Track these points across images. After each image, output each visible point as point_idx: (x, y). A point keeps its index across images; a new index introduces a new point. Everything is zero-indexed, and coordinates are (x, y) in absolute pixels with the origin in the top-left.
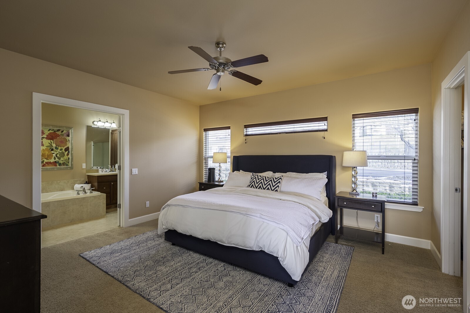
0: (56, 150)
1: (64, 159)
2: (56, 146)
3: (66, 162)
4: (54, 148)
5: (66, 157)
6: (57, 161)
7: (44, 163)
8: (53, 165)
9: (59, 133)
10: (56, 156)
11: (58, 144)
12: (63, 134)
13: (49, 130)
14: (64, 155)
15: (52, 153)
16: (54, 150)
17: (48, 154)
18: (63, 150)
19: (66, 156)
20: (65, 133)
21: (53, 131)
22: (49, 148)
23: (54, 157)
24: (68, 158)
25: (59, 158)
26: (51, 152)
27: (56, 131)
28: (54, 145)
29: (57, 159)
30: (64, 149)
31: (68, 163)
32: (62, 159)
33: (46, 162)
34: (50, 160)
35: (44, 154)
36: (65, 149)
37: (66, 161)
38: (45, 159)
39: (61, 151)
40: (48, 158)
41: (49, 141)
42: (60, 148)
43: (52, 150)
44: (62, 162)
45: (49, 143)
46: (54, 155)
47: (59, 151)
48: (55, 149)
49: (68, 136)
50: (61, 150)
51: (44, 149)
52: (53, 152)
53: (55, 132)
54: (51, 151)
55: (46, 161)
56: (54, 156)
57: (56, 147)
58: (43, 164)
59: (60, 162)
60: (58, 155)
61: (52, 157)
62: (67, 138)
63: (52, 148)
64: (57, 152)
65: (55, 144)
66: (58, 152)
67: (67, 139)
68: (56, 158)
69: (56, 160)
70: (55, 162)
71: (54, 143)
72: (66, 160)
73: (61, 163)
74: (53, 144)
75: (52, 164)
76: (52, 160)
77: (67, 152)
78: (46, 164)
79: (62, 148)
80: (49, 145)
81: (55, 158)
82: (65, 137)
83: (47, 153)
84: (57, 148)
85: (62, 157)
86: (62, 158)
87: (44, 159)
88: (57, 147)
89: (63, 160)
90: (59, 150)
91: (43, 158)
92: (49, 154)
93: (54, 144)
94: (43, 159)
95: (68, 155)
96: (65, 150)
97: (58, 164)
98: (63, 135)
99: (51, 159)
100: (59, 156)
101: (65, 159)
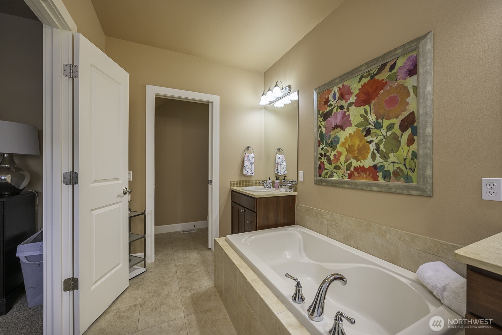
0: (376, 131)
1: (398, 158)
2: (377, 119)
3: (403, 168)
4: (371, 127)
5: (404, 151)
6: (378, 165)
7: (352, 169)
8: (369, 175)
9: (384, 76)
10: (378, 149)
11: (381, 112)
12: (395, 74)
13: (360, 80)
14: (400, 142)
15: (368, 142)
16: (372, 131)
17: (359, 145)
18: (397, 130)
19: (406, 148)
20: (400, 68)
21: (369, 78)
22: (362, 128)
23: (373, 152)
24: (410, 154)
25: (385, 157)
26: (366, 138)
27: (377, 74)
28: (372, 118)
29: (379, 160)
30: (397, 122)
31: (410, 173)
32: (392, 157)
33: (354, 167)
34: (362, 161)
35: (352, 145)
36: (402, 121)
37: (405, 165)
38: (354, 158)
39: (389, 133)
40: (360, 157)
41: (361, 110)
42: (386, 123)
43: (368, 132)
44: (391, 168)
45: (362, 115)
46: (372, 147)
47: (384, 133)
48: (376, 128)
49: (412, 71)
50: (390, 127)
51: (352, 133)
52: (369, 138)
53: (372, 77)
54: (366, 136)
55: (355, 163)
56: (372, 149)
57: (377, 122)
58: (349, 172)
59: (385, 169)
60: (382, 147)
61: (369, 153)
62: (411, 82)
63: (368, 127)
64: (380, 138)
65: (374, 113)
66: (382, 137)
67: (406, 88)
68: (378, 155)
69: (375, 163)
70: (375, 167)
71: (372, 111)
72: (405, 159)
73: (389, 171)
74: (369, 115)
75: (368, 173)
76: (368, 163)
77: (409, 131)
78: (356, 174)
79: (393, 121)
80: (362, 120)
81: (374, 157)
82: (401, 81)
83: (357, 142)
84: (378, 126)
85: (392, 151)
86: (391, 155)
87: (352, 160)
88: (380, 121)
89: (394, 163)
90: (383, 131)
91: (350, 155)
92: (361, 144)
93: (373, 115)
94: (350, 159)
95: (410, 142)
96: (400, 126)
97: (380, 174)
98: (393, 78)
99: (365, 158)
100: (384, 150)
101: (402, 158)
